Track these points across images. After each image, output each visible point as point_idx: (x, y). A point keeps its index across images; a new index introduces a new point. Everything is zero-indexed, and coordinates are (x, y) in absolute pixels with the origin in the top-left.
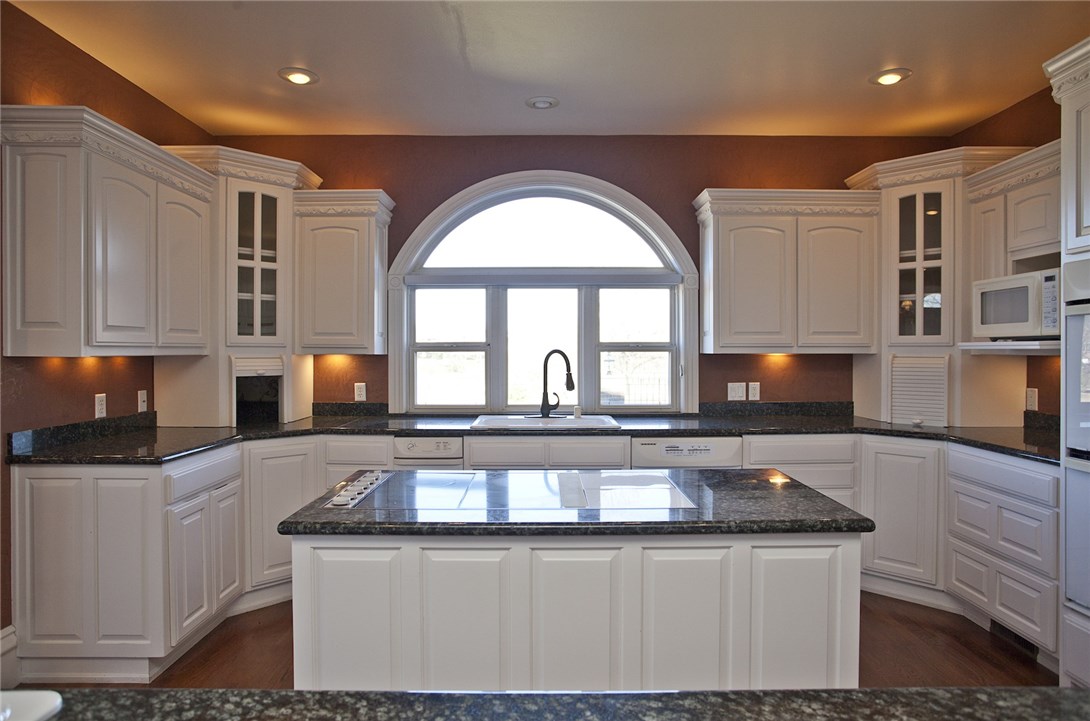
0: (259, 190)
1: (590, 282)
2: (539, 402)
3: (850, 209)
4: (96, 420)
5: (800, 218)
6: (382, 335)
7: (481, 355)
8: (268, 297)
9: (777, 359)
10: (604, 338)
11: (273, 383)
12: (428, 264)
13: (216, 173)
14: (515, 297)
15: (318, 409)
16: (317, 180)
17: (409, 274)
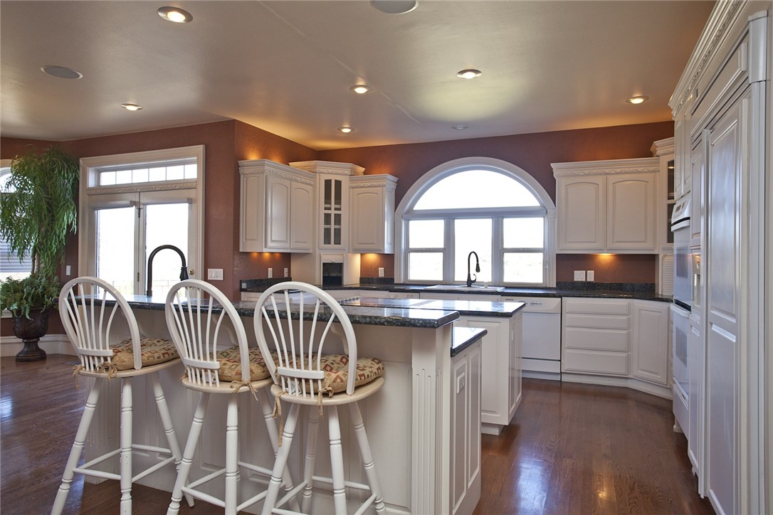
0: (333, 178)
1: (498, 215)
2: (466, 279)
3: (640, 169)
4: (268, 279)
5: (608, 176)
6: (391, 244)
7: (441, 255)
8: (337, 227)
9: (605, 257)
10: (506, 246)
11: (339, 267)
12: (416, 208)
13: (315, 172)
14: (459, 224)
15: (362, 280)
16: (362, 169)
17: (406, 213)
